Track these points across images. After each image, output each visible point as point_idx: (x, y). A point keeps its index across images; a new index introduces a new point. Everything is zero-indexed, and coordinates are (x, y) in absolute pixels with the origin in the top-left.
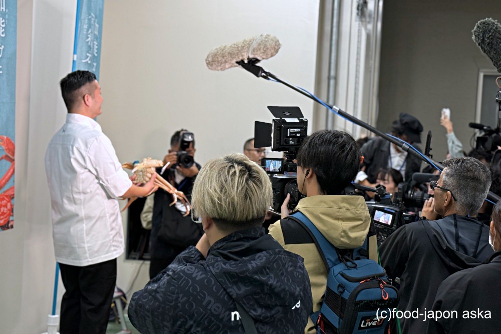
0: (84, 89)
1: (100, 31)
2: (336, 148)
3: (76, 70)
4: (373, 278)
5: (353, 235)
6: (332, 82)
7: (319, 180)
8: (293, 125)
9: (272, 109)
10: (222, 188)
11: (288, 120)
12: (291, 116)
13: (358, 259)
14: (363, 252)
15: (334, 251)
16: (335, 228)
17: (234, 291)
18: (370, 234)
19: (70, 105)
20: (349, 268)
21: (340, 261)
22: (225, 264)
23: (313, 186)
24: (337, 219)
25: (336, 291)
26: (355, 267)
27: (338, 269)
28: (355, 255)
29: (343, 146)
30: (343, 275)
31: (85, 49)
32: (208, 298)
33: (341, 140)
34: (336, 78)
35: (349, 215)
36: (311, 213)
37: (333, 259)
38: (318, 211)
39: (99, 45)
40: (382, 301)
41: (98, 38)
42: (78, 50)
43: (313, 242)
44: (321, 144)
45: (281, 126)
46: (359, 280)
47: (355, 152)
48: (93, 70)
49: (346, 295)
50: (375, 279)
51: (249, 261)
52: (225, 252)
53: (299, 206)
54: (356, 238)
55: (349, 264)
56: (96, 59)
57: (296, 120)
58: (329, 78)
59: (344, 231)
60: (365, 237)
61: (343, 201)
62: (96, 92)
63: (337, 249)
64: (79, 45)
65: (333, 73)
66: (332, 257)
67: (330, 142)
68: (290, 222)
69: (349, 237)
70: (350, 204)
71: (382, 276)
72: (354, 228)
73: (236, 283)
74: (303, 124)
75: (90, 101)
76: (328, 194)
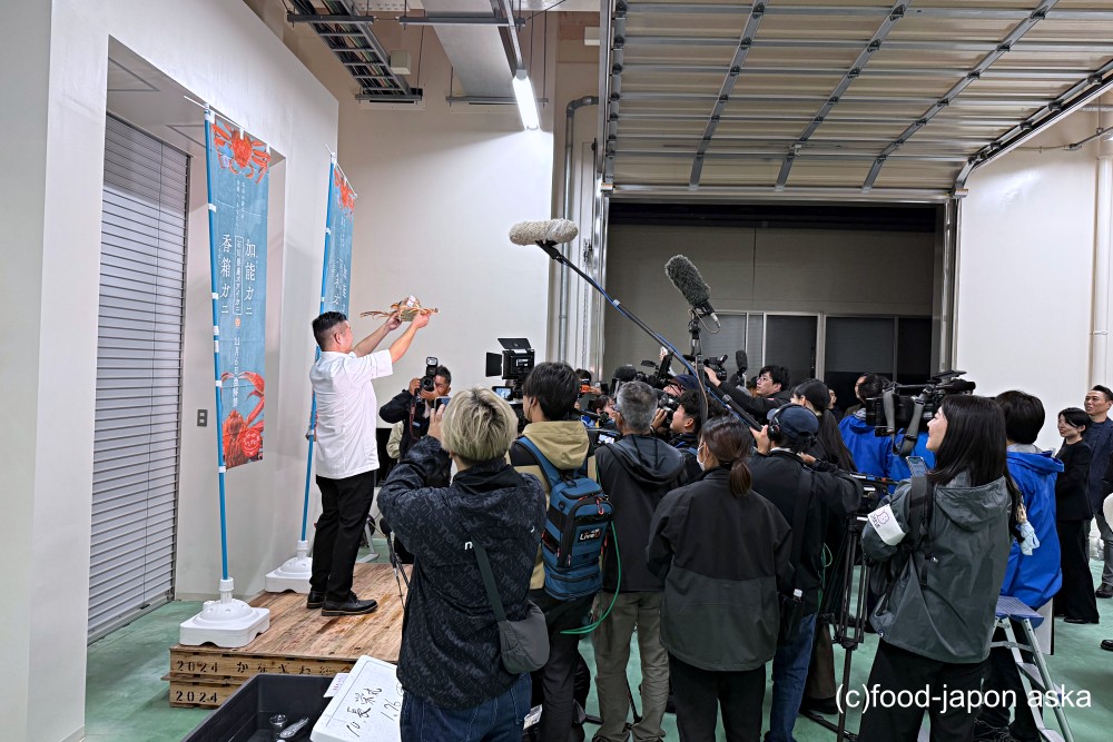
0: (335, 328)
1: (349, 275)
2: (556, 378)
3: (325, 311)
4: (590, 495)
5: (572, 457)
6: (563, 320)
7: (543, 407)
8: (521, 356)
9: (502, 341)
10: (465, 431)
11: (517, 351)
12: (519, 348)
13: (578, 478)
14: (583, 472)
15: (556, 472)
16: (556, 451)
17: (468, 525)
18: (589, 455)
19: (323, 345)
20: (569, 486)
21: (561, 480)
22: (462, 498)
23: (537, 413)
24: (559, 442)
25: (557, 508)
26: (575, 485)
27: (559, 487)
28: (575, 475)
29: (563, 375)
30: (563, 493)
31: (332, 291)
32: (443, 528)
33: (560, 370)
34: (566, 317)
35: (570, 439)
36: (535, 438)
37: (555, 479)
38: (541, 436)
39: (348, 288)
40: (598, 515)
41: (347, 282)
42: (326, 293)
43: (536, 464)
44: (543, 376)
45: (510, 357)
46: (577, 498)
47: (573, 381)
48: (342, 311)
49: (567, 511)
50: (592, 496)
51: (485, 498)
52: (465, 485)
53: (525, 432)
54: (575, 460)
55: (569, 483)
56: (345, 301)
57: (524, 351)
58: (560, 318)
59: (565, 454)
60: (583, 459)
61: (564, 426)
62: (347, 330)
63: (558, 470)
64: (327, 288)
65: (564, 313)
66: (554, 477)
67: (550, 372)
68: (516, 446)
69: (569, 459)
70: (571, 429)
71: (598, 493)
72: (573, 450)
73: (471, 518)
74: (531, 355)
75: (342, 340)
76: (552, 420)
